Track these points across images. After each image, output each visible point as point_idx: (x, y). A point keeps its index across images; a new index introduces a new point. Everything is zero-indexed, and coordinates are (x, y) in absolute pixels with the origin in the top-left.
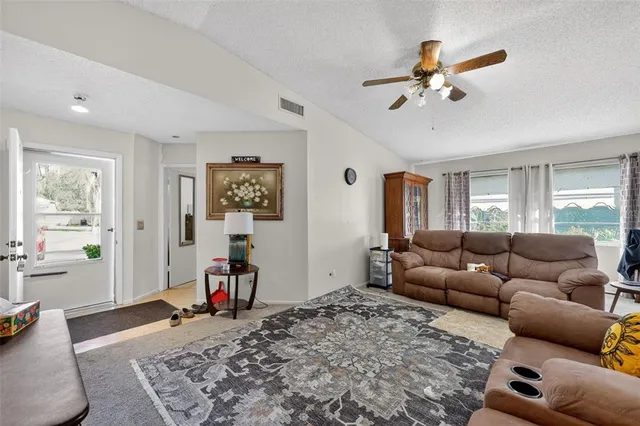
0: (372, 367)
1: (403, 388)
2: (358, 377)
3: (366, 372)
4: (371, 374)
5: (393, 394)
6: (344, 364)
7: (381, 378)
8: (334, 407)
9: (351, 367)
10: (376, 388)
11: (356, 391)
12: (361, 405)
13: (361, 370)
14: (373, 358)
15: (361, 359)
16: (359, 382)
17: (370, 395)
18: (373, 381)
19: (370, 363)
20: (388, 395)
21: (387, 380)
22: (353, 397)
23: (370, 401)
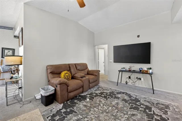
0: (101, 108)
1: (94, 102)
2: (105, 104)
3: (103, 106)
4: (102, 105)
5: (96, 100)
6: (110, 108)
7: (99, 104)
8: (109, 97)
9: (108, 107)
10: (100, 101)
11: (105, 100)
12: (103, 98)
13: (105, 106)
14: (101, 112)
15: (105, 111)
16: (105, 103)
17: (102, 100)
18: (101, 103)
19: (102, 109)
20: (98, 100)
21: (97, 103)
22: (105, 99)
23: (102, 99)
